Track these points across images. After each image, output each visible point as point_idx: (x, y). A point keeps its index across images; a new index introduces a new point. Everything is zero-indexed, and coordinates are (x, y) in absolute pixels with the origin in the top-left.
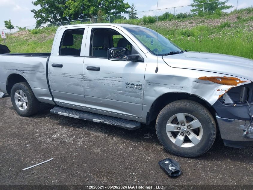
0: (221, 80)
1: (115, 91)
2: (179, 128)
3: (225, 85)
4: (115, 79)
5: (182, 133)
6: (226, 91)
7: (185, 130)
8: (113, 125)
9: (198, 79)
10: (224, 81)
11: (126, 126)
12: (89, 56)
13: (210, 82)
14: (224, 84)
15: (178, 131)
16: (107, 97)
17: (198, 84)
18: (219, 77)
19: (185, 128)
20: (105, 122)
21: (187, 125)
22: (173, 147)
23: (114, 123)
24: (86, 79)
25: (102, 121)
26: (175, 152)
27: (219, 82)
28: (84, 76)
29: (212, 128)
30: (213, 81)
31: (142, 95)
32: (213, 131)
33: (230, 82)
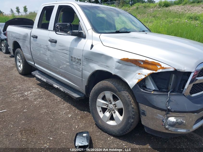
0: (142, 63)
1: (65, 62)
2: (107, 105)
3: (146, 70)
4: (65, 52)
5: (109, 110)
6: (145, 75)
7: (111, 108)
8: (65, 92)
9: (121, 59)
10: (145, 65)
11: (73, 95)
12: (53, 30)
13: (133, 64)
14: (145, 68)
15: (106, 107)
16: (60, 67)
17: (120, 65)
18: (141, 60)
19: (111, 106)
20: (60, 89)
21: (113, 103)
22: (100, 121)
23: (65, 91)
24: (49, 50)
25: (58, 87)
26: (100, 126)
27: (140, 65)
28: (48, 47)
29: (131, 111)
30: (135, 64)
31: (81, 69)
32: (132, 115)
33: (150, 67)
